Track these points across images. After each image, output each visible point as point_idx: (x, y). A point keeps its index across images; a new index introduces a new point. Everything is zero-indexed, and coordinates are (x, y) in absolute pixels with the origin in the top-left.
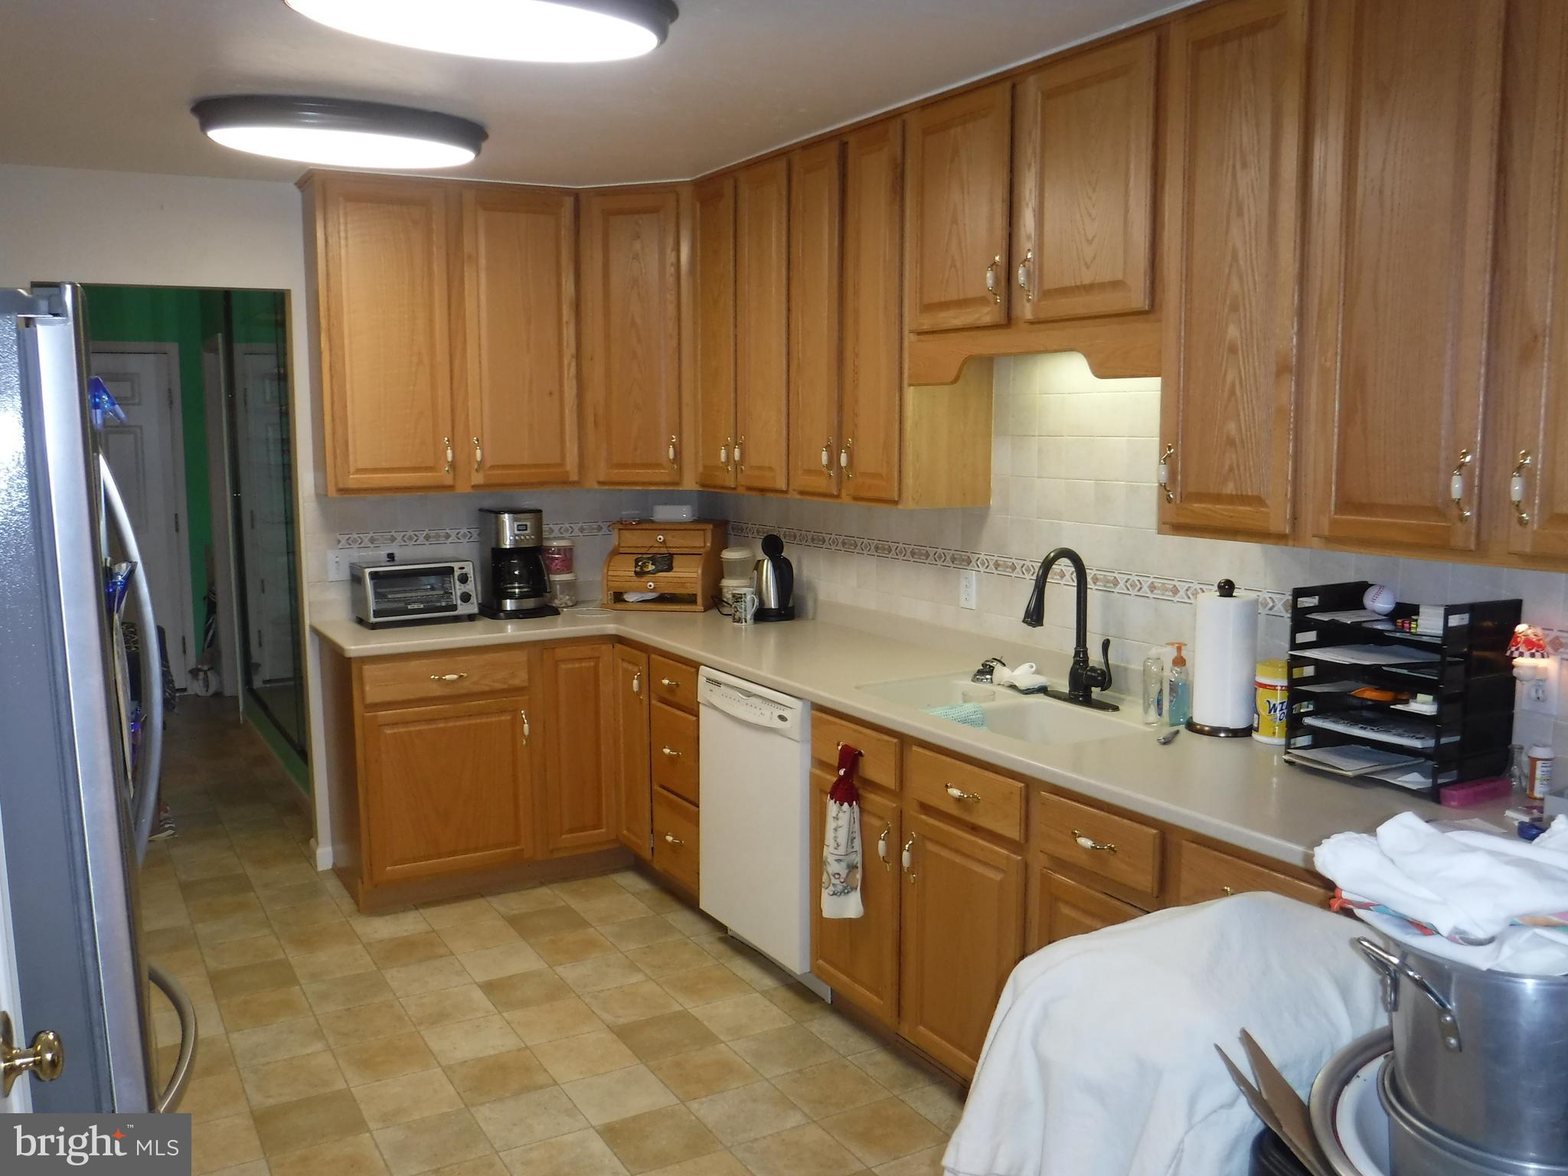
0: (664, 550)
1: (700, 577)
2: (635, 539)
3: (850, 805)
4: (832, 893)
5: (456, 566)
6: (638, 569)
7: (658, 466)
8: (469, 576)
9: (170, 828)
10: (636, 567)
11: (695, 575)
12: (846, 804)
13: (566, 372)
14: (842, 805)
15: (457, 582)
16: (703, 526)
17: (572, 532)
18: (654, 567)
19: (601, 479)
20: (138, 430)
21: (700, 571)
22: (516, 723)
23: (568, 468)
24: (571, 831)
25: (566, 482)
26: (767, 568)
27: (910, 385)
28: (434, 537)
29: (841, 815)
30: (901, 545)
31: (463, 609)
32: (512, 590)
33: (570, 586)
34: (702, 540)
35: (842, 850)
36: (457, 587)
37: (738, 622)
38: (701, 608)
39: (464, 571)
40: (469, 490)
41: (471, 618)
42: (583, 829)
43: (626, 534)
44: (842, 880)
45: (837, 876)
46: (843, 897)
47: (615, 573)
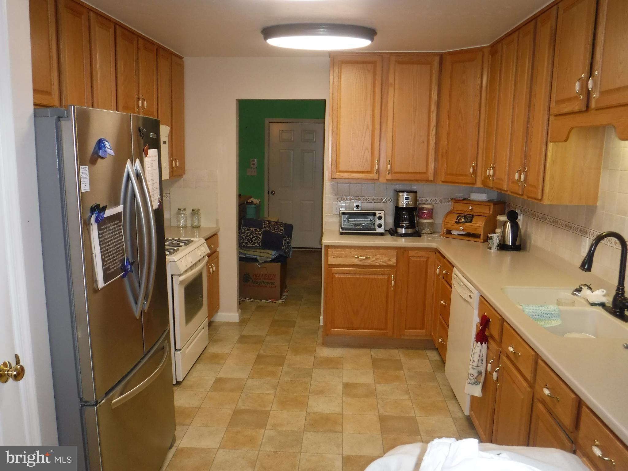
0: (471, 213)
1: (483, 226)
2: (461, 207)
3: (482, 344)
4: (469, 383)
5: (377, 212)
6: (457, 221)
7: (466, 175)
8: (382, 217)
9: (284, 299)
10: (457, 220)
11: (481, 226)
12: (479, 343)
13: (431, 133)
14: (477, 343)
15: (377, 219)
16: (488, 204)
17: (436, 202)
18: (464, 220)
19: (443, 180)
20: (314, 152)
21: (483, 224)
22: (389, 280)
23: (429, 174)
24: (410, 329)
25: (427, 181)
26: (509, 225)
27: (551, 142)
28: (376, 200)
29: (476, 347)
30: (562, 221)
31: (379, 230)
32: (403, 225)
33: (431, 225)
34: (489, 210)
35: (475, 364)
36: (377, 221)
37: (489, 249)
38: (482, 241)
39: (380, 215)
40: (385, 181)
41: (381, 234)
42: (415, 329)
43: (457, 204)
44: (475, 378)
45: (472, 376)
46: (474, 386)
47: (448, 221)
